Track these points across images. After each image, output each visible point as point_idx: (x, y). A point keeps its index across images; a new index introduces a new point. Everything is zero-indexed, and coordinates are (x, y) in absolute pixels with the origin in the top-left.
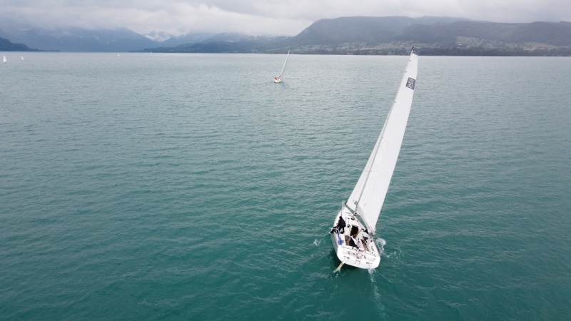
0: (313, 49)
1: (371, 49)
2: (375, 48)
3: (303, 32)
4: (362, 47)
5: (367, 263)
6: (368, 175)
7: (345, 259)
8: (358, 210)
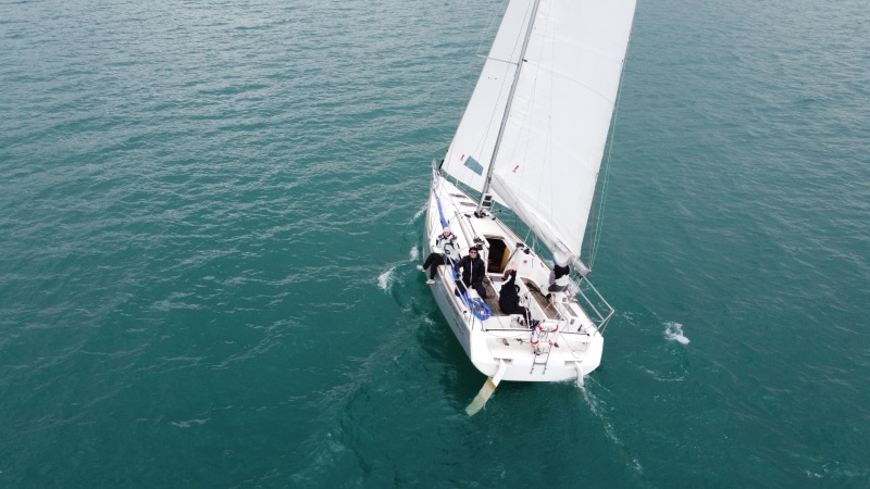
5: (567, 362)
6: (517, 73)
7: (498, 367)
8: (494, 189)
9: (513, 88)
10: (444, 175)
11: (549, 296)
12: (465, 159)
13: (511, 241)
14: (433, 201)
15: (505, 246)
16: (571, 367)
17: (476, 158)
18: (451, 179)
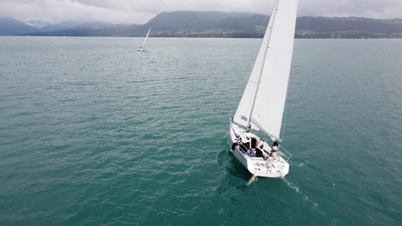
0: (158, 33)
1: (199, 33)
2: (202, 33)
3: (150, 21)
4: (192, 32)
5: (278, 171)
6: (258, 86)
7: (256, 171)
8: (252, 122)
9: (257, 90)
10: (234, 123)
11: (271, 154)
12: (241, 117)
13: (258, 139)
14: (231, 130)
15: (256, 140)
16: (279, 173)
17: (245, 116)
18: (236, 124)
